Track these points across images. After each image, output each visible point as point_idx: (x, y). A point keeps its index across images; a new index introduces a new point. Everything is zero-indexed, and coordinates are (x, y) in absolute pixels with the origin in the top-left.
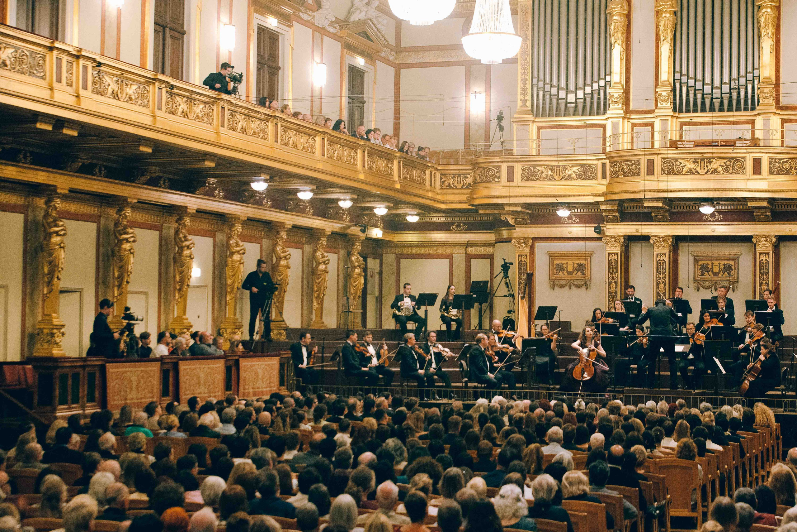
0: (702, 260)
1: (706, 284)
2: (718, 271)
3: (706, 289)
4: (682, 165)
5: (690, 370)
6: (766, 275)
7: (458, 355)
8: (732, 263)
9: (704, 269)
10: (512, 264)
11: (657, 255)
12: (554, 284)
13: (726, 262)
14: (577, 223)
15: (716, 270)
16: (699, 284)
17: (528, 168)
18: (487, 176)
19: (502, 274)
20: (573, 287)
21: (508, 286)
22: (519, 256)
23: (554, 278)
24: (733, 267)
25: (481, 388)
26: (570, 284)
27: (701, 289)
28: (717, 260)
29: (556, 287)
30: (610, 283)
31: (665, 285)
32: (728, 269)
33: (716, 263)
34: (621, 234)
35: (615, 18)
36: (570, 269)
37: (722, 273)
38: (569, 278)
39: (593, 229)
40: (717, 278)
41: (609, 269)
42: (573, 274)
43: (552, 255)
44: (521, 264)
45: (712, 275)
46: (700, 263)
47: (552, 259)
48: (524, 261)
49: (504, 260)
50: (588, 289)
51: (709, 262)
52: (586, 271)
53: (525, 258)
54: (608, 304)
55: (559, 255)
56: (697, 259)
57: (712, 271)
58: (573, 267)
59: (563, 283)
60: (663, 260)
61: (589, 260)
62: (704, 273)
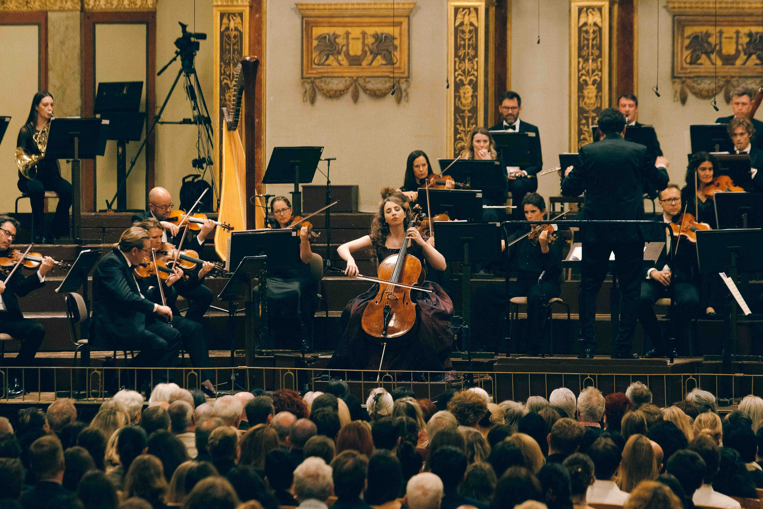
0: (694, 23)
1: (706, 85)
2: (732, 52)
3: (703, 97)
5: (663, 308)
7: (63, 279)
9: (700, 46)
10: (203, 36)
11: (580, 10)
12: (313, 89)
13: (754, 29)
15: (729, 49)
16: (686, 86)
19: (178, 64)
20: (363, 96)
21: (193, 97)
22: (222, 15)
23: (312, 73)
25: (125, 362)
26: (356, 90)
27: (691, 98)
28: (731, 24)
29: (319, 98)
30: (458, 85)
31: (599, 88)
33: (729, 31)
36: (356, 49)
37: (743, 57)
38: (354, 72)
40: (729, 70)
41: (457, 48)
42: (365, 63)
43: (308, 13)
44: (229, 37)
45: (719, 63)
46: (689, 31)
47: (307, 23)
48: (236, 29)
49: (184, 27)
50: (403, 102)
51: (711, 29)
52: (397, 54)
53: (238, 20)
54: (456, 140)
55: (327, 13)
56: (679, 22)
57: (720, 52)
58: (364, 44)
59: (336, 85)
60: (595, 24)
61: (405, 26)
62: (698, 57)
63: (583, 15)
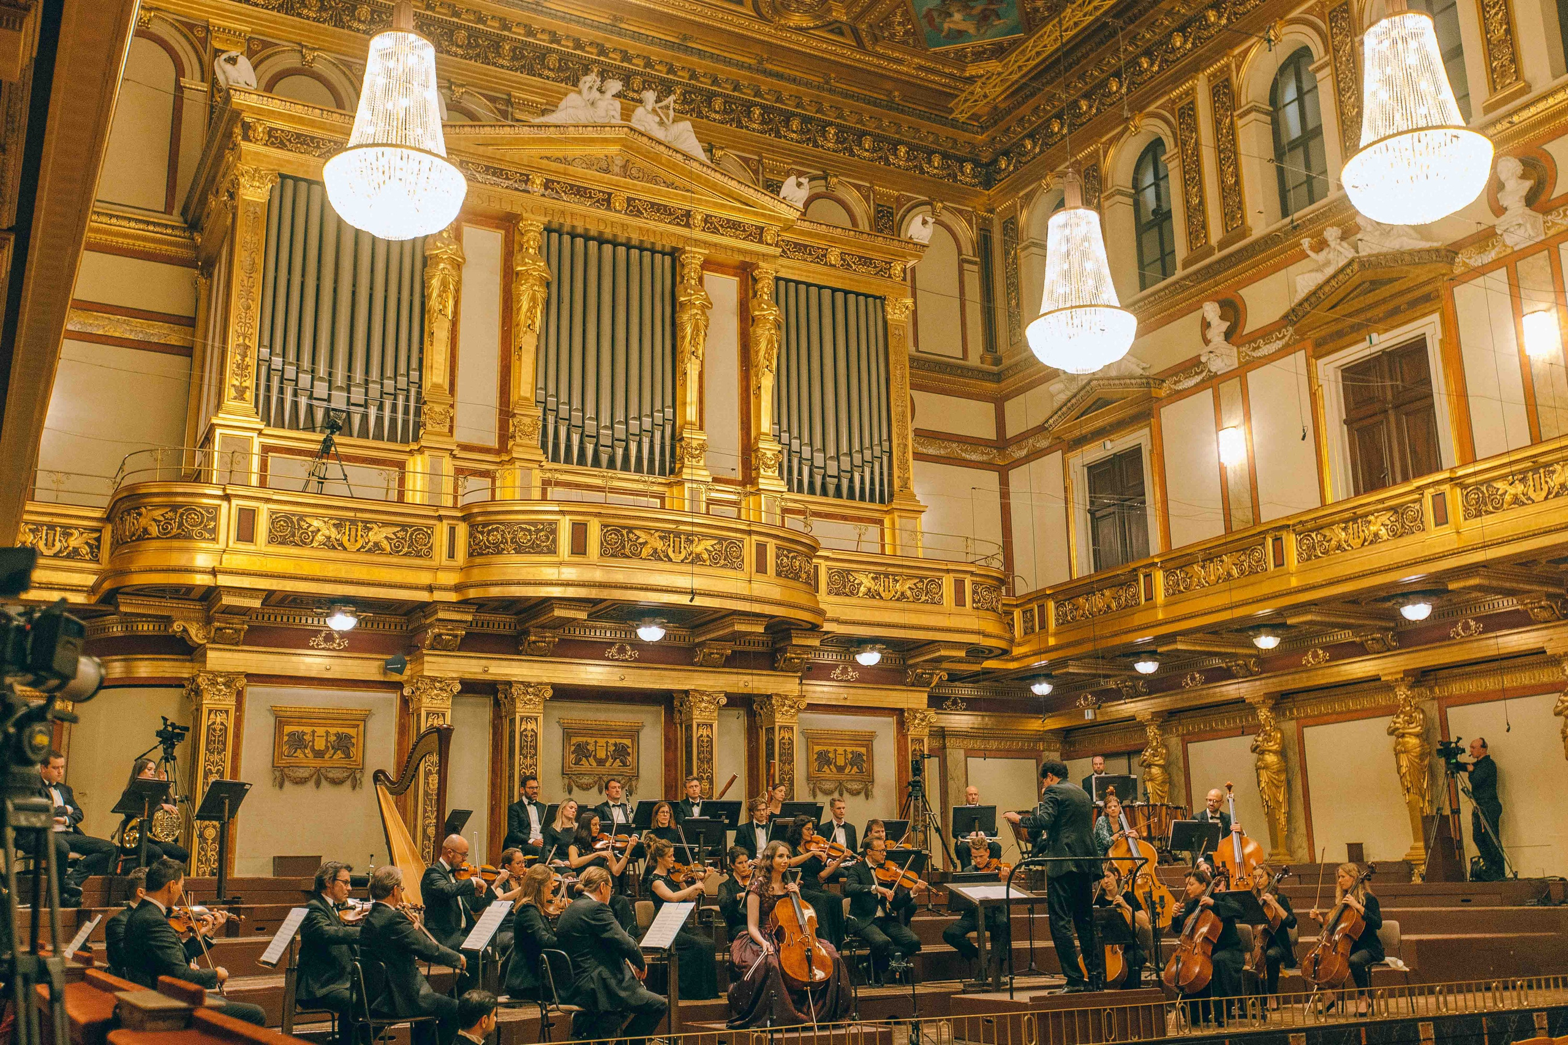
0: (576, 734)
1: (585, 780)
2: (604, 756)
3: (584, 789)
4: (641, 540)
6: (708, 762)
8: (627, 742)
9: (582, 752)
11: (522, 719)
12: (282, 776)
13: (618, 741)
14: (345, 650)
15: (601, 754)
16: (571, 780)
17: (288, 518)
18: (181, 525)
20: (324, 782)
22: (210, 711)
23: (282, 763)
24: (630, 750)
26: (319, 778)
27: (575, 789)
28: (603, 736)
29: (287, 784)
32: (621, 752)
33: (602, 741)
34: (454, 675)
35: (442, 266)
36: (320, 744)
37: (610, 760)
38: (318, 763)
39: (383, 663)
40: (602, 769)
42: (327, 756)
43: (281, 713)
44: (214, 730)
45: (595, 764)
46: (574, 740)
47: (280, 722)
48: (222, 724)
49: (165, 719)
50: (357, 789)
51: (589, 740)
52: (353, 750)
53: (225, 716)
54: (424, 817)
55: (297, 714)
56: (568, 733)
57: (595, 756)
58: (327, 740)
59: (303, 773)
60: (532, 730)
61: (361, 728)
62: (580, 760)
63: (524, 723)
